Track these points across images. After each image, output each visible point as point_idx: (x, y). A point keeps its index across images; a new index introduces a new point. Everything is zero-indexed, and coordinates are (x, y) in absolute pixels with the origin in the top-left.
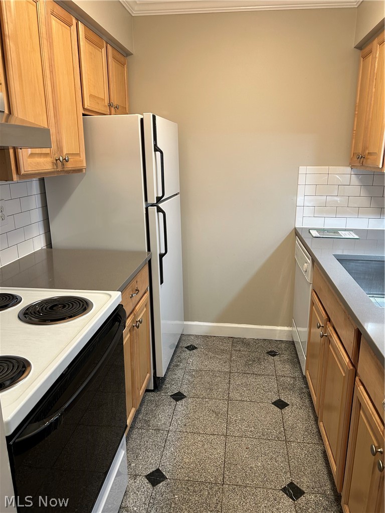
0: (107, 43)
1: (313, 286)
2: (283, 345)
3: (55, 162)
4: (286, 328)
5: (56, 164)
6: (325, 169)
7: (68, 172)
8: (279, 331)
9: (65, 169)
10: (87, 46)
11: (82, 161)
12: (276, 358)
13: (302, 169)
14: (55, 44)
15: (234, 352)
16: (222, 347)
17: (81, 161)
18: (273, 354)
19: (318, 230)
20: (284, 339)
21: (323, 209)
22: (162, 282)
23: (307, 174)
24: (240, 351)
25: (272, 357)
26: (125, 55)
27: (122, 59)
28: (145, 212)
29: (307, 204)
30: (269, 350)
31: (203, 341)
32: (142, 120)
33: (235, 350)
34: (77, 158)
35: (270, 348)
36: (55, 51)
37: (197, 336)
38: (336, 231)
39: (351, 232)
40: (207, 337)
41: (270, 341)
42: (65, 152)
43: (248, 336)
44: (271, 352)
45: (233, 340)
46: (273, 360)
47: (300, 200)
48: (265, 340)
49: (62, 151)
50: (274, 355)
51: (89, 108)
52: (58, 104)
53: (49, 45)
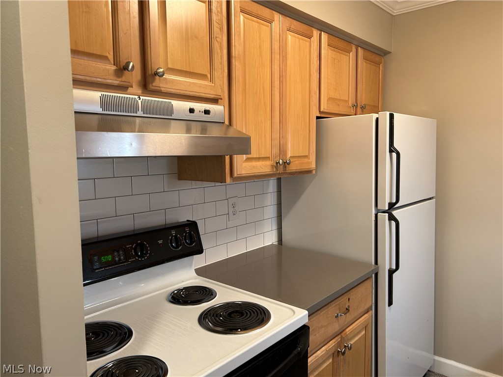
0: (357, 46)
3: (275, 165)
5: (276, 167)
7: (293, 174)
9: (287, 171)
10: (330, 53)
11: (311, 163)
14: (289, 56)
17: (308, 163)
22: (390, 303)
26: (383, 54)
27: (377, 58)
32: (377, 120)
34: (306, 160)
36: (288, 63)
42: (289, 155)
49: (285, 154)
51: (325, 111)
52: (286, 110)
53: (281, 59)
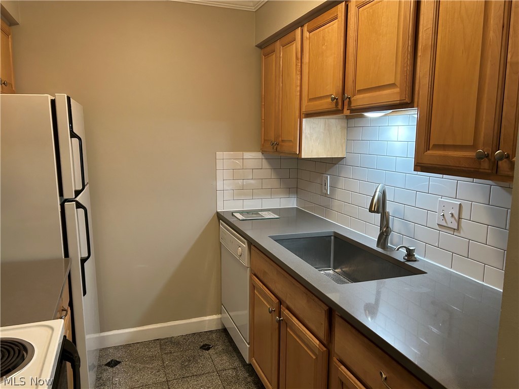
1: (251, 270)
2: (214, 335)
4: (215, 317)
6: (239, 154)
8: (209, 321)
12: (211, 351)
13: (219, 155)
15: (164, 356)
16: (150, 354)
18: (206, 347)
19: (241, 212)
20: (214, 328)
21: (241, 192)
22: (85, 293)
23: (224, 160)
24: (171, 353)
25: (207, 352)
28: (60, 210)
29: (226, 188)
30: (202, 344)
31: (126, 352)
32: (53, 102)
33: (165, 353)
35: (202, 342)
37: (116, 348)
38: (256, 212)
39: (269, 212)
40: (129, 345)
41: (200, 334)
43: (176, 334)
44: (204, 346)
45: (161, 342)
46: (209, 354)
47: (220, 185)
48: (194, 334)
50: (208, 349)
